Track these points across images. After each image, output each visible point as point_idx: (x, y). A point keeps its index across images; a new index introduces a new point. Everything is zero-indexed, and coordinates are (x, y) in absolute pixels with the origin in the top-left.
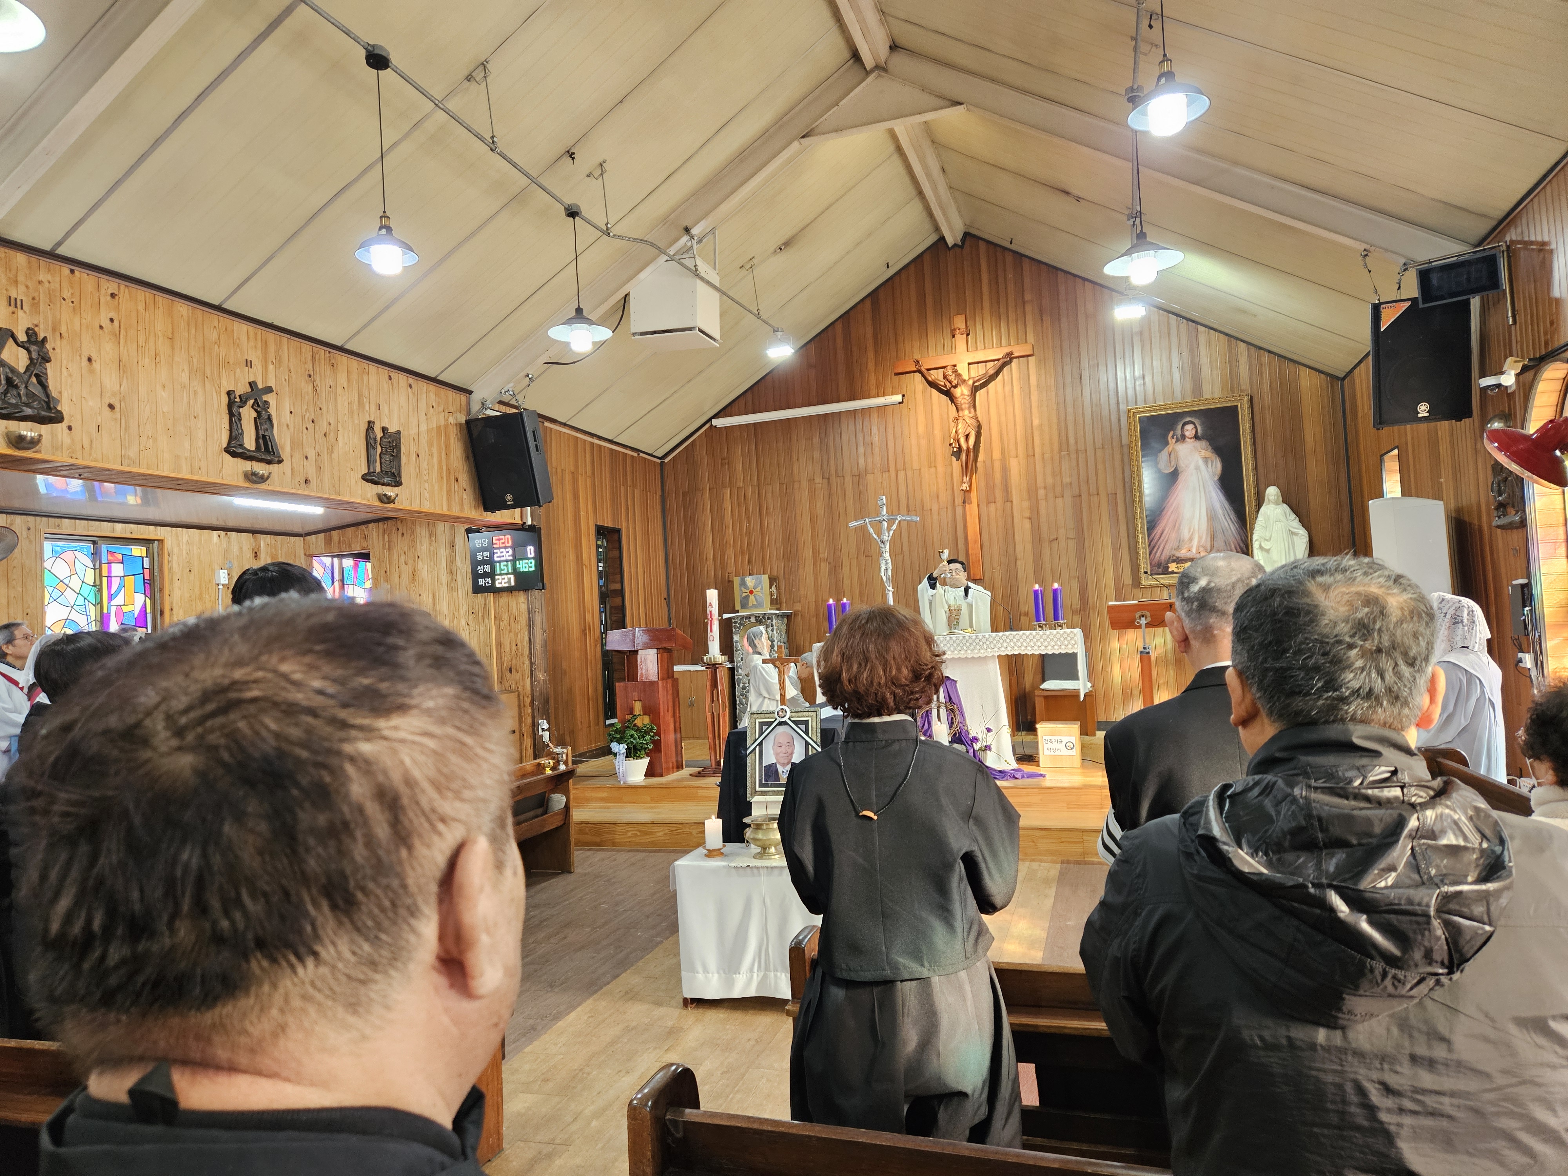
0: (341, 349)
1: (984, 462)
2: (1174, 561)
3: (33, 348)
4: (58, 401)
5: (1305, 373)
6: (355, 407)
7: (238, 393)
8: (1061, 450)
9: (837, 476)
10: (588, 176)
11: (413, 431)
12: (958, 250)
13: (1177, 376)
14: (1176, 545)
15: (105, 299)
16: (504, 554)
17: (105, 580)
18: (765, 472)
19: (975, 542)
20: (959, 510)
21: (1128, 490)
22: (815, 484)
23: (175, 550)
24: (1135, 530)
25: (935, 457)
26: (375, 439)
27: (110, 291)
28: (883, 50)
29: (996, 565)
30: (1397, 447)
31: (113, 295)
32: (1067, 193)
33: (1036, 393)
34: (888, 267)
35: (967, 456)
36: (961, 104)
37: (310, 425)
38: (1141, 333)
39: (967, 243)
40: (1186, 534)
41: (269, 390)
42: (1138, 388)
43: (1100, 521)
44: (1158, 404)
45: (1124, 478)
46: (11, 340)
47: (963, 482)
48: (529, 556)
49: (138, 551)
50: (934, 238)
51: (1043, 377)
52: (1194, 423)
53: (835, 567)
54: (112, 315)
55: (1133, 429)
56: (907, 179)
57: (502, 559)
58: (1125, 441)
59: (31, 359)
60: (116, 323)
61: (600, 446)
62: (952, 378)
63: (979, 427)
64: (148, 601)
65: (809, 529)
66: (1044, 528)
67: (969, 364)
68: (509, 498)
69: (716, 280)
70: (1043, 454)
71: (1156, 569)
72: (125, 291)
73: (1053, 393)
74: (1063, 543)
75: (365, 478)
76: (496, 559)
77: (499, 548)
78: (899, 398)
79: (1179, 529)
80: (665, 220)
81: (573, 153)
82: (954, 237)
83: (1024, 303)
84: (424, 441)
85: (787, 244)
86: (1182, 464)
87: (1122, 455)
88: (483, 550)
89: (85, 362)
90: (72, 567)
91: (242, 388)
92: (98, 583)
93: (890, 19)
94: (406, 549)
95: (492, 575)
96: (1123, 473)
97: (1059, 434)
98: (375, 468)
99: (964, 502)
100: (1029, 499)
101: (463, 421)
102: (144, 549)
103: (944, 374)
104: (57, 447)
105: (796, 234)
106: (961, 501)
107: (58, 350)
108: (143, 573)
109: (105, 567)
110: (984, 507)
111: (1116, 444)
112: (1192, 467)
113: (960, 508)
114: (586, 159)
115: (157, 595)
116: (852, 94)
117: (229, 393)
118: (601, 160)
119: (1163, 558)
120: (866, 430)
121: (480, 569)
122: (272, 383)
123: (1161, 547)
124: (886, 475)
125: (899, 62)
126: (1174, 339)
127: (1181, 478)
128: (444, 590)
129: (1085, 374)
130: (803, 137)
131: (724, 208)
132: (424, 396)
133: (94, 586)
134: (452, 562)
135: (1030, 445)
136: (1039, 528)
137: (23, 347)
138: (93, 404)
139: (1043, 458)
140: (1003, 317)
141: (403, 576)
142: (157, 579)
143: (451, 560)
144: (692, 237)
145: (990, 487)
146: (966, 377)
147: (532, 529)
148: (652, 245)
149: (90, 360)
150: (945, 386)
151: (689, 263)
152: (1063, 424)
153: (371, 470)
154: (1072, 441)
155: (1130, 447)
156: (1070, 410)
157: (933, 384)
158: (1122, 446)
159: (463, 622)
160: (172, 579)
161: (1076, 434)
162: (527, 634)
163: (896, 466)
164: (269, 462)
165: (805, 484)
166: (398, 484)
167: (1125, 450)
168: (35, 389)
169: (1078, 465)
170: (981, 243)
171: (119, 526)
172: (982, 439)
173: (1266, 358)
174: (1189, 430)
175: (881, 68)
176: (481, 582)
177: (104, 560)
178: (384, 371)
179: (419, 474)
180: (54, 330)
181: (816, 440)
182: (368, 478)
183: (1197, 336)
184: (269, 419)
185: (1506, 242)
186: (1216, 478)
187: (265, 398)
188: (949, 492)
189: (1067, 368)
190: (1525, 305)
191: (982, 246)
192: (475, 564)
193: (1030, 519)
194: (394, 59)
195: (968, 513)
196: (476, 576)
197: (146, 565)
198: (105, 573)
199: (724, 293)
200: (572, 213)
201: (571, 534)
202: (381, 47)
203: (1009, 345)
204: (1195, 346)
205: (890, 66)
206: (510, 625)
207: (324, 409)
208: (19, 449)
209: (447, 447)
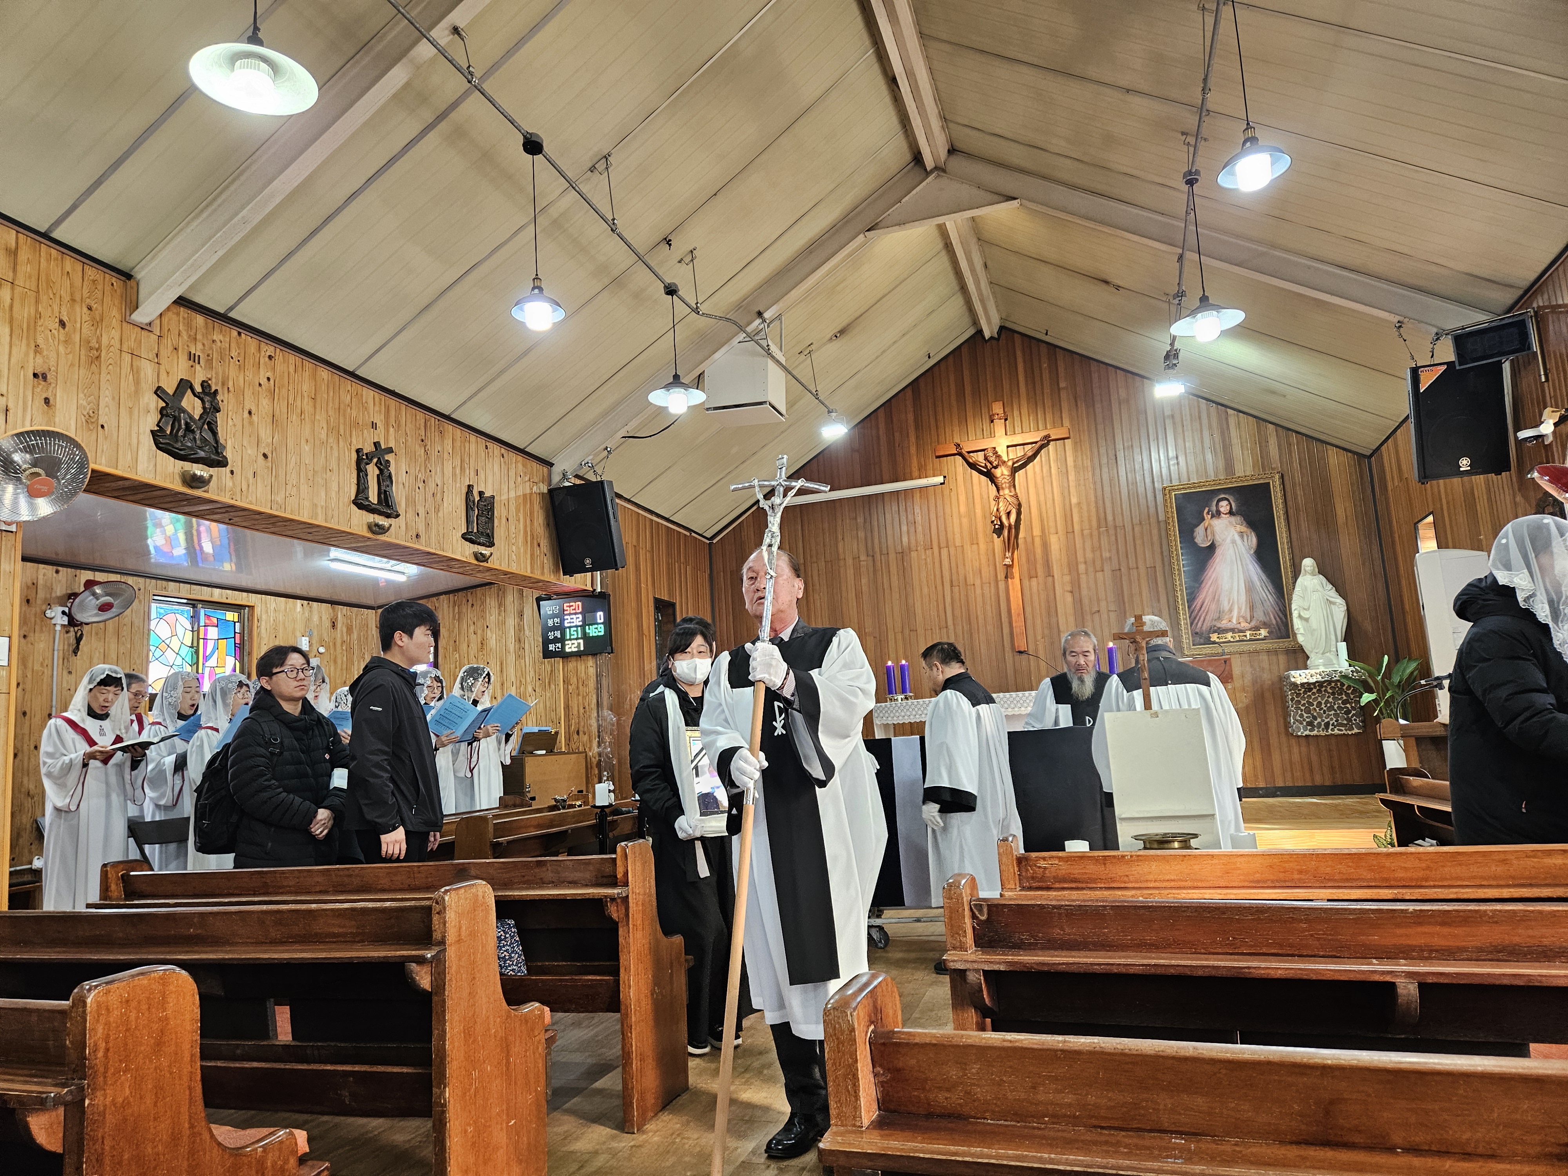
0: (448, 418)
1: (1025, 538)
2: (1215, 632)
3: (207, 399)
4: (225, 447)
5: (1332, 452)
6: (458, 471)
7: (365, 452)
8: (1099, 527)
9: (881, 554)
10: (679, 262)
11: (505, 497)
12: (994, 342)
13: (1209, 457)
14: (1216, 615)
15: (264, 360)
16: (574, 620)
17: (201, 641)
18: (811, 551)
19: (1019, 615)
20: (1002, 585)
21: (1166, 564)
22: (860, 561)
23: (264, 617)
24: (1176, 601)
25: (977, 534)
26: (474, 501)
27: (268, 354)
28: (943, 153)
29: (1039, 638)
30: (1431, 513)
31: (270, 357)
32: (1107, 282)
33: (1073, 473)
34: (929, 357)
35: (1009, 532)
36: (1015, 199)
37: (421, 485)
38: (1173, 416)
39: (1003, 336)
40: (1226, 606)
41: (390, 450)
42: (1172, 468)
43: (1141, 593)
44: (1192, 481)
45: (1162, 552)
46: (189, 390)
47: (1005, 557)
48: (599, 621)
49: (231, 616)
50: (971, 331)
51: (1080, 459)
52: (1228, 500)
53: (880, 641)
54: (269, 374)
55: (1169, 505)
56: (951, 275)
57: (572, 625)
58: (1162, 517)
59: (204, 408)
60: (272, 381)
61: (658, 523)
62: (992, 459)
63: (1020, 505)
64: (238, 664)
65: (855, 604)
66: (1086, 601)
67: (1008, 447)
68: (588, 561)
69: (783, 360)
70: (1082, 530)
71: (1198, 639)
72: (280, 355)
73: (1090, 473)
74: (1105, 616)
75: (464, 537)
76: (566, 625)
77: (570, 614)
78: (940, 479)
79: (1218, 600)
80: (741, 305)
81: (670, 240)
82: (992, 332)
83: (1059, 389)
84: (513, 508)
85: (842, 332)
86: (1218, 539)
87: (1159, 530)
88: (553, 616)
89: (246, 414)
90: (173, 629)
91: (368, 448)
92: (195, 644)
93: (951, 125)
94: (475, 619)
95: (562, 640)
96: (1161, 548)
97: (1097, 511)
98: (473, 529)
99: (1006, 577)
100: (1070, 574)
101: (546, 491)
102: (236, 615)
103: (985, 455)
104: (221, 489)
105: (849, 325)
106: (1003, 577)
107: (225, 402)
108: (234, 637)
109: (202, 629)
110: (1026, 582)
111: (1153, 520)
112: (1228, 541)
113: (1003, 582)
114: (680, 246)
115: (246, 658)
116: (914, 192)
117: (358, 451)
118: (691, 248)
119: (1204, 628)
120: (909, 510)
121: (551, 636)
122: (392, 444)
123: (1202, 618)
124: (929, 552)
125: (957, 164)
126: (1205, 421)
127: (1219, 552)
128: (512, 658)
129: (1120, 455)
130: (868, 230)
131: (795, 294)
132: (514, 465)
133: (192, 647)
134: (520, 630)
135: (1069, 522)
136: (1081, 601)
137: (199, 397)
138: (251, 451)
139: (1083, 534)
140: (1040, 403)
141: (472, 645)
142: (246, 643)
143: (520, 629)
144: (764, 321)
145: (1031, 561)
146: (1005, 458)
147: (603, 596)
148: (735, 323)
149: (250, 413)
150: (986, 467)
151: (764, 343)
152: (1101, 502)
153: (470, 530)
154: (1110, 518)
155: (1166, 523)
156: (1107, 489)
157: (973, 466)
158: (1159, 522)
159: (530, 689)
160: (260, 644)
161: (1113, 511)
162: (595, 696)
163: (939, 543)
164: (388, 516)
165: (850, 562)
166: (491, 544)
167: (1163, 525)
168: (208, 436)
169: (1116, 540)
170: (1016, 335)
171: (217, 591)
172: (1022, 517)
173: (1294, 438)
174: (1224, 506)
175: (939, 169)
176: (551, 647)
177: (202, 623)
178: (482, 441)
179: (508, 537)
180: (223, 384)
181: (860, 520)
182: (467, 537)
183: (1227, 419)
184: (390, 476)
185: (1533, 308)
186: (1252, 552)
187: (387, 457)
188: (992, 568)
189: (1103, 450)
190: (1556, 363)
191: (1018, 339)
192: (546, 630)
193: (1071, 592)
194: (546, 148)
195: (1010, 587)
196: (546, 642)
197: (237, 630)
198: (202, 636)
199: (790, 373)
200: (671, 291)
201: (634, 604)
202: (537, 136)
203: (1046, 429)
204: (1225, 426)
205: (949, 168)
206: (578, 688)
207: (433, 471)
208: (192, 487)
209: (532, 513)
